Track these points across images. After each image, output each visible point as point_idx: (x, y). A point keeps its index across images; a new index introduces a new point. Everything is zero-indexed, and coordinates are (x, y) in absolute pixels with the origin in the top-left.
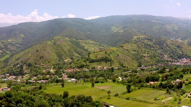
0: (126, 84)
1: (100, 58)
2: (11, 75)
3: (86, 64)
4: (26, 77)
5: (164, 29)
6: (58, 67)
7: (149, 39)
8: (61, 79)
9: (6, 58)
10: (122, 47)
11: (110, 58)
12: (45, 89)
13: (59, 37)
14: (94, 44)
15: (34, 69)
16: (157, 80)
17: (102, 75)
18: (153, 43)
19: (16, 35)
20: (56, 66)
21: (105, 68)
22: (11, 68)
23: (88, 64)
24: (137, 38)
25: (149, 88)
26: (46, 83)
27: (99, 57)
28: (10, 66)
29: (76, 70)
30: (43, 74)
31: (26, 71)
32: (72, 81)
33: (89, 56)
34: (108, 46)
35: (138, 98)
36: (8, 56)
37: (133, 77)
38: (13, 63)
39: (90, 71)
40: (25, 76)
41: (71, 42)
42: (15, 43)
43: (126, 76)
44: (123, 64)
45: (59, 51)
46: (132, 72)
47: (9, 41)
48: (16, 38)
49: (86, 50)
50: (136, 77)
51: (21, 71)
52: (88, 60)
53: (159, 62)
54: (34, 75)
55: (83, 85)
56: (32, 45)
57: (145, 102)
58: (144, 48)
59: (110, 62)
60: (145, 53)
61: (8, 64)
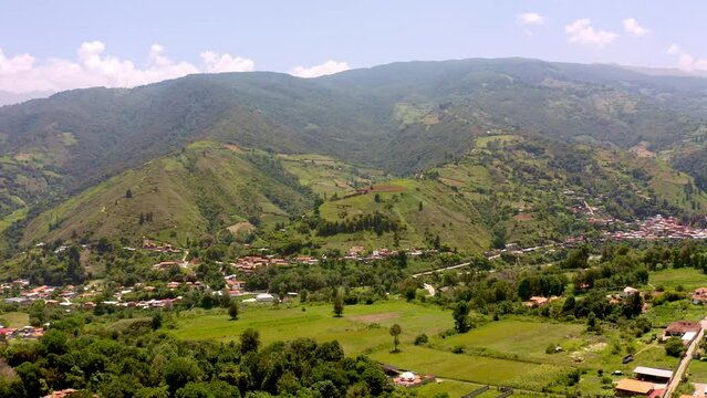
0: (452, 305)
1: (358, 219)
2: (34, 283)
3: (307, 239)
4: (92, 290)
5: (584, 110)
6: (209, 253)
7: (530, 150)
8: (220, 293)
9: (15, 220)
10: (434, 176)
11: (392, 218)
12: (172, 328)
13: (207, 144)
14: (332, 168)
15: (121, 260)
16: (558, 291)
17: (365, 280)
18: (546, 161)
19: (44, 136)
20: (198, 248)
21: (376, 253)
22: (33, 258)
23: (315, 239)
24: (489, 144)
25: (529, 318)
26: (167, 309)
27: (352, 213)
28: (33, 252)
29: (273, 261)
30: (154, 278)
31: (89, 269)
32: (261, 300)
33: (317, 212)
34: (386, 175)
35: (493, 347)
36: (19, 215)
37: (476, 283)
38: (42, 239)
39: (324, 265)
40: (89, 286)
41: (248, 163)
42: (41, 166)
43: (450, 282)
44: (438, 238)
45: (207, 194)
46: (471, 266)
47: (20, 158)
48: (46, 146)
49: (306, 191)
50: (484, 283)
51: (72, 268)
52: (313, 226)
53: (568, 229)
54: (120, 282)
55: (304, 310)
56: (110, 172)
57: (516, 358)
58: (514, 180)
59: (392, 233)
60: (516, 199)
61: (21, 244)
